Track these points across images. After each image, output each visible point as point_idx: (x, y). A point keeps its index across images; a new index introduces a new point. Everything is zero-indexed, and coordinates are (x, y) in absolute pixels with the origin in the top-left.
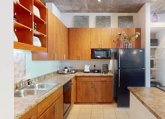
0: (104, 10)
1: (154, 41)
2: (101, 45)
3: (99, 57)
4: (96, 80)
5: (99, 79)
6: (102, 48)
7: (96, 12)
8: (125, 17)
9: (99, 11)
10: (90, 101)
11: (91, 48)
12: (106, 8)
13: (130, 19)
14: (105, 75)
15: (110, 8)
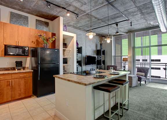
0: (22, 9)
1: (65, 45)
2: (18, 42)
3: (11, 54)
4: (13, 78)
5: (16, 76)
6: (19, 45)
7: (10, 8)
8: (42, 21)
9: (15, 8)
10: (6, 101)
11: (5, 44)
12: (25, 8)
13: (47, 24)
14: (24, 71)
15: (29, 9)
